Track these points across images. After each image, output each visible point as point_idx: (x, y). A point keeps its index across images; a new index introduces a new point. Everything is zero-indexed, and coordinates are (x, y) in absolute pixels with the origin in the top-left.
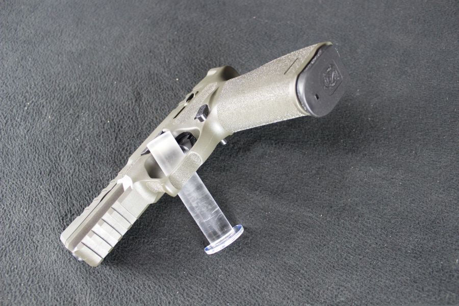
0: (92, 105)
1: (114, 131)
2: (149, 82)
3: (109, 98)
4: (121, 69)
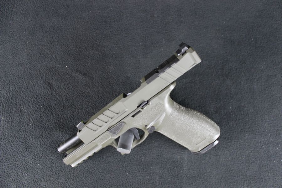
0: (25, 100)
1: (49, 111)
2: (51, 74)
3: (33, 92)
4: (29, 72)
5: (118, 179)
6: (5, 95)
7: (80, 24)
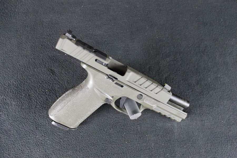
0: (32, 86)
1: (53, 94)
2: (52, 62)
3: (38, 79)
4: (33, 61)
5: (119, 148)
6: (14, 83)
7: (75, 18)
